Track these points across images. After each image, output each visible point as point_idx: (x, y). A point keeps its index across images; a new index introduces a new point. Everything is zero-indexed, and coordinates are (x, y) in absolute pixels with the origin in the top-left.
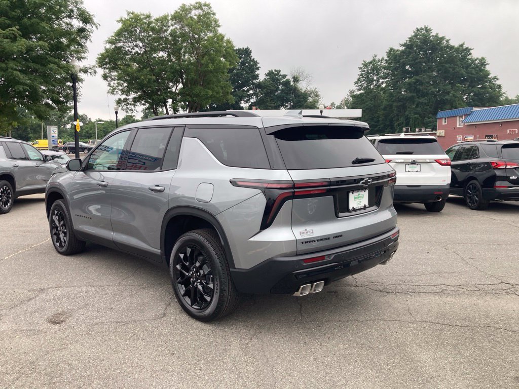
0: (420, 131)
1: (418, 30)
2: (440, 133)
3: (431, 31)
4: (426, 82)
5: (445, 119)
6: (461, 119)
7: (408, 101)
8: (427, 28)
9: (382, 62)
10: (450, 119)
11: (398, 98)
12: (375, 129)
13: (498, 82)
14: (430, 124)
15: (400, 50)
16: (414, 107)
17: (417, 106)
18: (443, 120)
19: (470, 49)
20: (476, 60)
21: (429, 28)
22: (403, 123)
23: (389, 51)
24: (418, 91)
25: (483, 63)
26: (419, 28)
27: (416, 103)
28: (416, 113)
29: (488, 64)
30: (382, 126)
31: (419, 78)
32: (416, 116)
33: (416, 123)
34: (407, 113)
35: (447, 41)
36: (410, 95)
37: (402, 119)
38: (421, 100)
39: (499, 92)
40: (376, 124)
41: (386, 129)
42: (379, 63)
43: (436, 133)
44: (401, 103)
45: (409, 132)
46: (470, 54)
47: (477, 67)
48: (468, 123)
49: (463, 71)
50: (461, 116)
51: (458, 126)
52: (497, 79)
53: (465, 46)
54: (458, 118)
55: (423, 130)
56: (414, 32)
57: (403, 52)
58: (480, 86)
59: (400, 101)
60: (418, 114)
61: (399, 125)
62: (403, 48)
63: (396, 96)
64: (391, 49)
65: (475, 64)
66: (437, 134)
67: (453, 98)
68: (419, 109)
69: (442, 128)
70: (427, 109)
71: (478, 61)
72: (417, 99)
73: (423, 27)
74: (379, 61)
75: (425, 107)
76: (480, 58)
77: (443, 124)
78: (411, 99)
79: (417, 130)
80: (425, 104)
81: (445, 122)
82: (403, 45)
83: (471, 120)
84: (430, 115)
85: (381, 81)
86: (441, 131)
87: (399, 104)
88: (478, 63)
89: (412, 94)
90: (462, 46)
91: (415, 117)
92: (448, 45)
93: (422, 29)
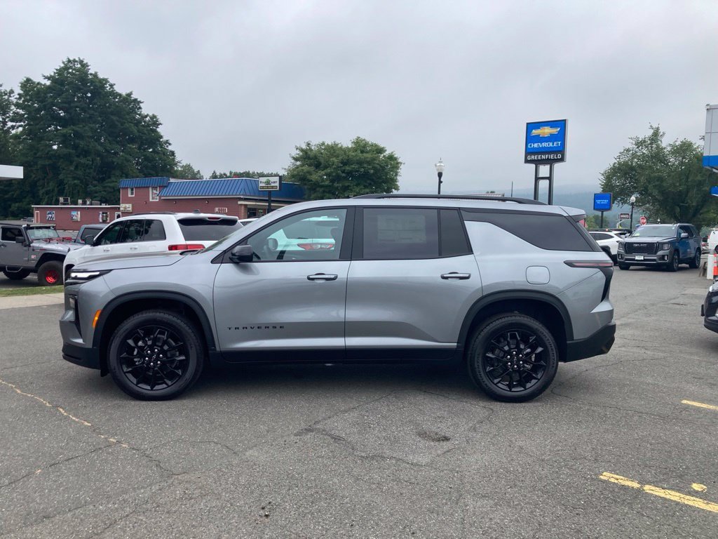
0: (84, 203)
1: (69, 61)
2: (125, 208)
3: (88, 66)
4: (88, 137)
5: (132, 190)
6: (155, 191)
7: (62, 160)
8: (82, 61)
9: (10, 96)
10: (138, 190)
11: (48, 153)
12: (6, 196)
13: (170, 148)
14: (96, 195)
15: (41, 84)
16: (73, 169)
17: (76, 167)
18: (129, 191)
19: (140, 102)
20: (146, 116)
21: (85, 62)
22: (53, 190)
23: (25, 82)
24: (76, 147)
25: (155, 122)
26: (71, 59)
27: (74, 163)
28: (74, 178)
29: (161, 124)
30: (18, 192)
31: (77, 129)
32: (76, 181)
33: (75, 191)
34: (61, 177)
35: (112, 86)
36: (66, 151)
37: (52, 185)
38: (83, 160)
39: (174, 159)
40: (6, 188)
41: (25, 197)
42: (6, 97)
43: (119, 208)
44: (50, 162)
45: (68, 204)
46: (140, 108)
47: (148, 126)
48: (166, 196)
49: (134, 129)
50: (155, 188)
51: (151, 200)
52: (170, 144)
53: (134, 96)
54: (150, 189)
55: (88, 203)
56: (63, 63)
57: (49, 87)
58: (151, 150)
59: (50, 158)
60: (78, 179)
61: (47, 193)
62: (48, 83)
63: (43, 150)
64: (28, 80)
65: (145, 122)
66: (121, 209)
67: (125, 162)
68: (80, 172)
69: (128, 201)
70: (89, 173)
71: (148, 119)
72: (76, 158)
73: (77, 59)
74: (6, 94)
75: (88, 171)
76: (151, 114)
77: (130, 196)
78: (68, 158)
79: (80, 201)
80: (87, 165)
81: (132, 194)
82: (48, 78)
83: (169, 194)
84: (95, 182)
85: (10, 124)
86: (127, 205)
87: (47, 162)
88: (149, 121)
89: (68, 150)
90: (129, 95)
91: (75, 184)
92: (112, 91)
93: (75, 61)
